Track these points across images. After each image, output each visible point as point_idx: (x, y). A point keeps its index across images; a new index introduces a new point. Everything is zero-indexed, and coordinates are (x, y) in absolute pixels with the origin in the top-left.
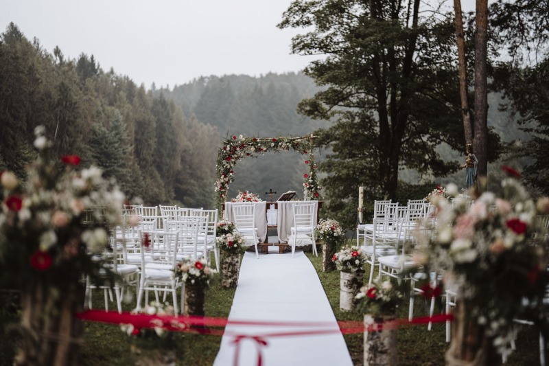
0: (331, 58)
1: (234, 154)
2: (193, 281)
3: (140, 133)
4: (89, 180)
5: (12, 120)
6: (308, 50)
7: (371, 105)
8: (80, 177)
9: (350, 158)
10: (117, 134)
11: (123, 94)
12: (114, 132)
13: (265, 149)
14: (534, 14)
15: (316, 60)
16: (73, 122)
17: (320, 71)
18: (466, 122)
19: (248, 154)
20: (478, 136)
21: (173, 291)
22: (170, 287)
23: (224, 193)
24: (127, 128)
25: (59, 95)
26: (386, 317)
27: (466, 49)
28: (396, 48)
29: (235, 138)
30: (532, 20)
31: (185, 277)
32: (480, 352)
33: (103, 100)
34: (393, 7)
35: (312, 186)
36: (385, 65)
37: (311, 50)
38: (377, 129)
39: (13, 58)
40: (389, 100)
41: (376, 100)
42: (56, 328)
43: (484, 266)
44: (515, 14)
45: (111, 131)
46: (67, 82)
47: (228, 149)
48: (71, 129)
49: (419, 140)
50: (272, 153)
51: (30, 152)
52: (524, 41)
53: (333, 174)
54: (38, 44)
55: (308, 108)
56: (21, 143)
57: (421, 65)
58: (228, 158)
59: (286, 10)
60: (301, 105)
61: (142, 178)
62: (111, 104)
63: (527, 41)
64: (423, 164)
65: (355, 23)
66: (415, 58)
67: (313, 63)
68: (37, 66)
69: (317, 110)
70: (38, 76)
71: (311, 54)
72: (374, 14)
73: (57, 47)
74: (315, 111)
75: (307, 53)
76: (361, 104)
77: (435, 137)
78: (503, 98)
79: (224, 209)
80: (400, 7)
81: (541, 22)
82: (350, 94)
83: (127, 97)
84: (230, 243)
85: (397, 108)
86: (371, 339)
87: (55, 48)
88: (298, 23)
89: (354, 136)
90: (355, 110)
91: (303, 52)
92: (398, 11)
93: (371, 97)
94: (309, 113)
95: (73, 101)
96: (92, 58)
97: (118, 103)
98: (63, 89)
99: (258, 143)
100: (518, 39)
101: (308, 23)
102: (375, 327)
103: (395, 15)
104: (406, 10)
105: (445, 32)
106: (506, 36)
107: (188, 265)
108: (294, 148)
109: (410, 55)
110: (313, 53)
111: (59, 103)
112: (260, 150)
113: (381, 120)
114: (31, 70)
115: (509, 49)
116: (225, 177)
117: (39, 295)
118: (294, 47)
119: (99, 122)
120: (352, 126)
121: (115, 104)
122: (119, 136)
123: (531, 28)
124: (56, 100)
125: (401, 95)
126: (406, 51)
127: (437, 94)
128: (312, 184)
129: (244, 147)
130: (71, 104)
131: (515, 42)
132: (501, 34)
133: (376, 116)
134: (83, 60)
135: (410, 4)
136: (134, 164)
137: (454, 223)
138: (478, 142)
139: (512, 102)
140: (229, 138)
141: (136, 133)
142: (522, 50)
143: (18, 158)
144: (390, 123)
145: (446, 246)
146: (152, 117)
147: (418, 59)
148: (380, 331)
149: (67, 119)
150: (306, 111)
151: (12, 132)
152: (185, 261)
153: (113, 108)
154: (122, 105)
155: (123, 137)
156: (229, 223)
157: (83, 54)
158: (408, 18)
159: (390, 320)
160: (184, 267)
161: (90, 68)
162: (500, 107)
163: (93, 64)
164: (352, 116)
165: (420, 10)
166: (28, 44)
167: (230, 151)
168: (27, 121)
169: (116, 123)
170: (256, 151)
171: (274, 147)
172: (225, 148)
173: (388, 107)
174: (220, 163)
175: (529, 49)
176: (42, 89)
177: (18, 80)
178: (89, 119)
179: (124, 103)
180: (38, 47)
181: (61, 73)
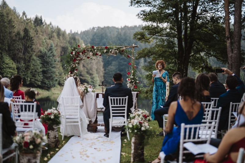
0: (152, 10)
1: (78, 57)
3: (63, 52)
6: (139, 4)
7: (174, 36)
10: (52, 52)
11: (55, 34)
12: (50, 52)
13: (100, 54)
15: (144, 10)
16: (31, 47)
18: (228, 45)
19: (88, 58)
20: (235, 52)
24: (56, 50)
25: (24, 34)
28: (188, 4)
29: (79, 46)
33: (46, 37)
35: (133, 81)
36: (181, 14)
37: (141, 5)
38: (177, 49)
40: (183, 33)
41: (176, 33)
45: (49, 51)
46: (28, 28)
47: (74, 53)
48: (29, 50)
49: (199, 55)
51: (9, 60)
54: (16, 10)
55: (139, 37)
56: (5, 56)
57: (201, 14)
58: (74, 60)
60: (135, 35)
61: (64, 74)
62: (50, 39)
64: (201, 68)
66: (198, 10)
67: (142, 11)
68: (13, 19)
69: (144, 38)
70: (14, 24)
71: (141, 7)
73: (24, 11)
74: (143, 38)
75: (138, 6)
77: (208, 54)
82: (162, 30)
83: (57, 35)
85: (188, 37)
87: (23, 12)
89: (165, 52)
90: (165, 38)
91: (137, 5)
93: (173, 31)
95: (31, 37)
96: (41, 17)
97: (53, 38)
98: (26, 31)
99: (95, 50)
108: (121, 54)
109: (195, 8)
110: (142, 6)
111: (24, 38)
112: (97, 54)
113: (179, 44)
114: (10, 22)
118: (131, 3)
119: (43, 47)
120: (163, 46)
121: (51, 38)
122: (52, 53)
124: (22, 36)
125: (190, 31)
126: (193, 6)
127: (210, 30)
128: (133, 79)
129: (85, 52)
130: (30, 38)
133: (176, 41)
134: (36, 18)
136: (60, 67)
138: (235, 55)
140: (75, 46)
141: (61, 52)
143: (3, 63)
144: (184, 46)
146: (69, 45)
147: (200, 11)
149: (27, 45)
150: (138, 38)
153: (50, 40)
154: (54, 39)
155: (55, 54)
157: (37, 15)
161: (40, 22)
163: (41, 20)
164: (163, 41)
166: (10, 10)
167: (75, 55)
168: (8, 46)
169: (51, 47)
170: (93, 55)
171: (106, 52)
173: (183, 36)
176: (16, 30)
177: (4, 26)
178: (38, 45)
179: (55, 38)
180: (15, 11)
181: (26, 24)
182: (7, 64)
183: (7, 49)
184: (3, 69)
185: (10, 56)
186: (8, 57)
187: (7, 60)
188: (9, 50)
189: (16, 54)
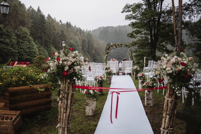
0: (137, 21)
1: (110, 48)
2: (100, 81)
3: (83, 43)
4: (75, 54)
5: (49, 40)
7: (148, 34)
8: (73, 53)
9: (142, 49)
10: (77, 44)
11: (78, 32)
12: (76, 43)
14: (196, 7)
17: (133, 25)
18: (176, 38)
19: (113, 48)
20: (179, 42)
21: (94, 84)
22: (93, 83)
23: (107, 59)
24: (80, 42)
26: (151, 91)
27: (176, 17)
28: (155, 18)
29: (110, 44)
30: (195, 8)
31: (97, 80)
32: (173, 96)
33: (73, 34)
34: (154, 6)
35: (131, 57)
36: (152, 23)
38: (150, 41)
39: (49, 23)
40: (153, 33)
41: (150, 33)
42: (68, 90)
43: (174, 74)
44: (190, 7)
46: (63, 29)
47: (108, 47)
49: (162, 44)
50: (120, 48)
52: (193, 14)
53: (137, 54)
55: (130, 35)
56: (51, 46)
57: (162, 22)
58: (108, 49)
59: (124, 8)
60: (128, 35)
62: (75, 35)
63: (194, 14)
64: (163, 51)
65: (143, 11)
67: (131, 22)
68: (55, 25)
69: (133, 36)
70: (55, 28)
71: (131, 20)
72: (149, 8)
73: (60, 20)
76: (145, 34)
77: (166, 43)
78: (187, 31)
79: (107, 63)
80: (156, 6)
81: (198, 9)
82: (142, 31)
84: (109, 72)
85: (156, 35)
86: (147, 96)
88: (127, 11)
89: (143, 43)
90: (143, 36)
91: (128, 19)
92: (156, 7)
93: (148, 32)
94: (130, 37)
95: (65, 35)
96: (70, 23)
97: (77, 35)
99: (116, 45)
100: (191, 14)
101: (130, 11)
102: (148, 93)
103: (155, 8)
104: (158, 6)
105: (170, 12)
106: (188, 13)
107: (98, 77)
108: (126, 46)
109: (159, 19)
111: (61, 35)
112: (117, 47)
113: (151, 38)
114: (54, 26)
115: (189, 17)
116: (107, 55)
117: (64, 82)
118: (126, 18)
119: (72, 40)
120: (142, 40)
123: (195, 11)
124: (60, 34)
125: (157, 31)
126: (158, 18)
127: (167, 30)
129: (112, 46)
131: (190, 15)
132: (186, 13)
133: (149, 37)
134: (67, 23)
135: (159, 5)
137: (167, 64)
138: (179, 44)
139: (190, 32)
140: (108, 44)
142: (193, 17)
143: (51, 51)
144: (153, 39)
145: (165, 69)
146: (87, 39)
148: (149, 94)
150: (130, 36)
151: (49, 44)
152: (97, 76)
155: (79, 44)
156: (109, 67)
158: (159, 9)
159: (152, 91)
160: (97, 78)
162: (186, 34)
163: (70, 24)
164: (143, 37)
165: (162, 6)
166: (53, 19)
167: (109, 47)
168: (53, 40)
169: (77, 40)
170: (115, 47)
171: (121, 46)
172: (107, 47)
174: (106, 51)
175: (194, 17)
176: (56, 31)
177: (50, 29)
178: (69, 39)
179: (79, 35)
180: (55, 20)
181: (61, 27)
182: (53, 51)
183: (52, 42)
184: (50, 54)
185: (54, 46)
186: (53, 47)
187: (53, 49)
188: (54, 43)
189: (57, 45)
